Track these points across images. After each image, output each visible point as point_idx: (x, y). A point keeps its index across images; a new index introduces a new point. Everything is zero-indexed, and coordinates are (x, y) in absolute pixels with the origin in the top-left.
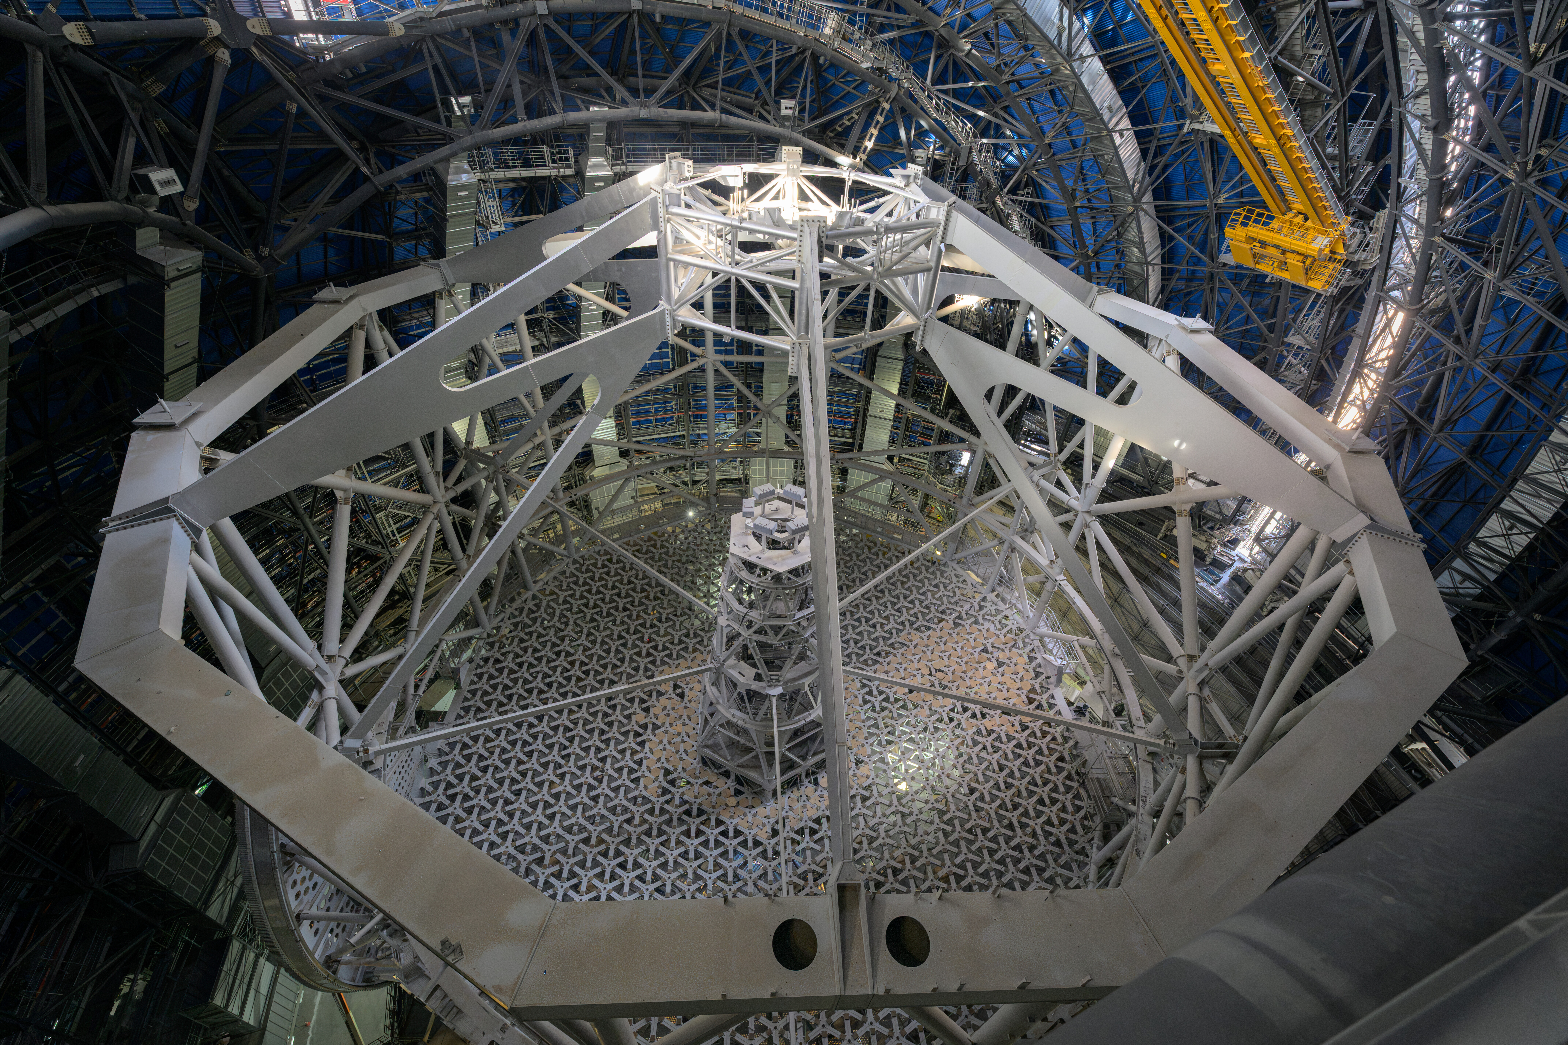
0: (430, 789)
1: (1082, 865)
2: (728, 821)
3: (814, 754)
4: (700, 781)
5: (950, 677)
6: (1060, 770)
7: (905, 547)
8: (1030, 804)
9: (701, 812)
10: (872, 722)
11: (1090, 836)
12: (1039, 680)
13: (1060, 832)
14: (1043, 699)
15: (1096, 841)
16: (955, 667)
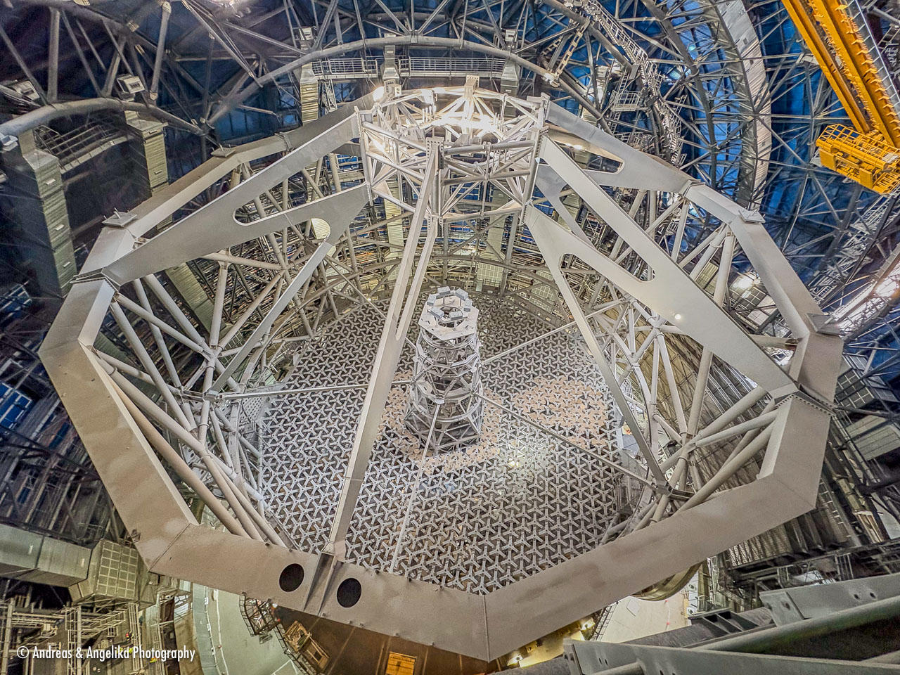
0: (270, 414)
1: (600, 532)
2: (412, 461)
3: (464, 437)
4: (403, 437)
5: (557, 408)
6: (605, 476)
7: (551, 326)
8: (580, 490)
9: (400, 453)
10: (505, 424)
11: (610, 517)
12: (609, 422)
13: (593, 511)
14: (609, 433)
15: (612, 521)
16: (562, 403)
